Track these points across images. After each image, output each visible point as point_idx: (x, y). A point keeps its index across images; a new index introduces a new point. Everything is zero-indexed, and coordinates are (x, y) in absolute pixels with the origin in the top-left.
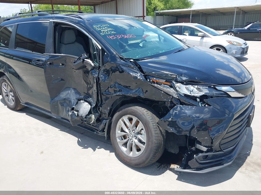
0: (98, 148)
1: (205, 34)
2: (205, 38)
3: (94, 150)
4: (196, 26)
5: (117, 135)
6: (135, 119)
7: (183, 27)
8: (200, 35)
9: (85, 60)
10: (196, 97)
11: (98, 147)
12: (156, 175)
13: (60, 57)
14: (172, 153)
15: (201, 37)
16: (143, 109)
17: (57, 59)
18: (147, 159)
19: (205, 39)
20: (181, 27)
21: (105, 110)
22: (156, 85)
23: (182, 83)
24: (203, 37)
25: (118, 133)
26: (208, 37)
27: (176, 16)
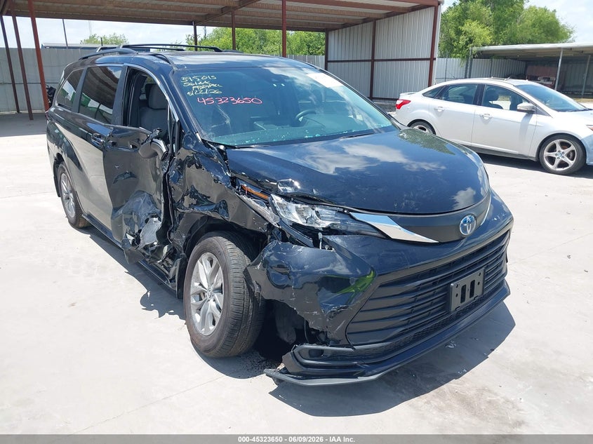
0: (170, 314)
1: (536, 105)
2: (534, 115)
3: (161, 315)
4: (517, 87)
5: (192, 291)
6: (215, 261)
7: (486, 88)
8: (523, 107)
9: (154, 140)
10: (318, 231)
11: (172, 311)
12: (239, 377)
13: (130, 132)
14: (285, 342)
15: (525, 114)
16: (228, 243)
17: (125, 136)
18: (219, 340)
19: (535, 118)
20: (482, 86)
21: (179, 239)
22: (245, 198)
23: (287, 197)
24: (530, 112)
25: (194, 287)
26: (542, 113)
27: (526, 61)
